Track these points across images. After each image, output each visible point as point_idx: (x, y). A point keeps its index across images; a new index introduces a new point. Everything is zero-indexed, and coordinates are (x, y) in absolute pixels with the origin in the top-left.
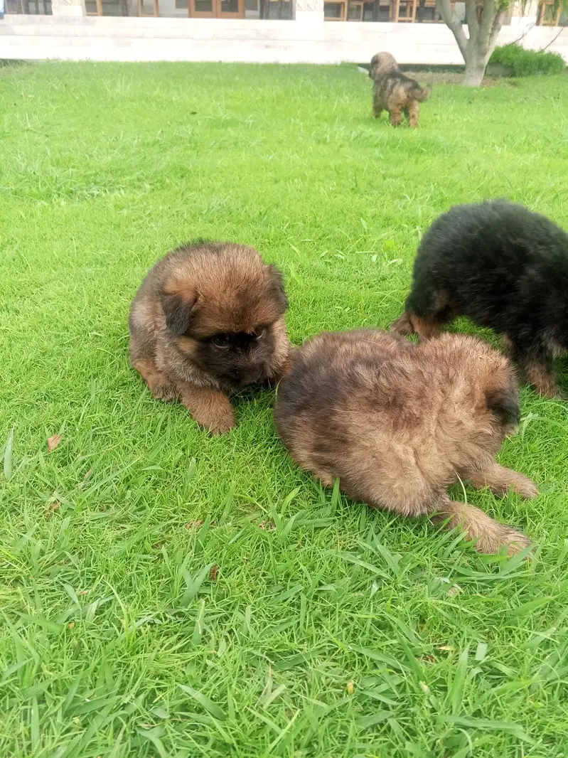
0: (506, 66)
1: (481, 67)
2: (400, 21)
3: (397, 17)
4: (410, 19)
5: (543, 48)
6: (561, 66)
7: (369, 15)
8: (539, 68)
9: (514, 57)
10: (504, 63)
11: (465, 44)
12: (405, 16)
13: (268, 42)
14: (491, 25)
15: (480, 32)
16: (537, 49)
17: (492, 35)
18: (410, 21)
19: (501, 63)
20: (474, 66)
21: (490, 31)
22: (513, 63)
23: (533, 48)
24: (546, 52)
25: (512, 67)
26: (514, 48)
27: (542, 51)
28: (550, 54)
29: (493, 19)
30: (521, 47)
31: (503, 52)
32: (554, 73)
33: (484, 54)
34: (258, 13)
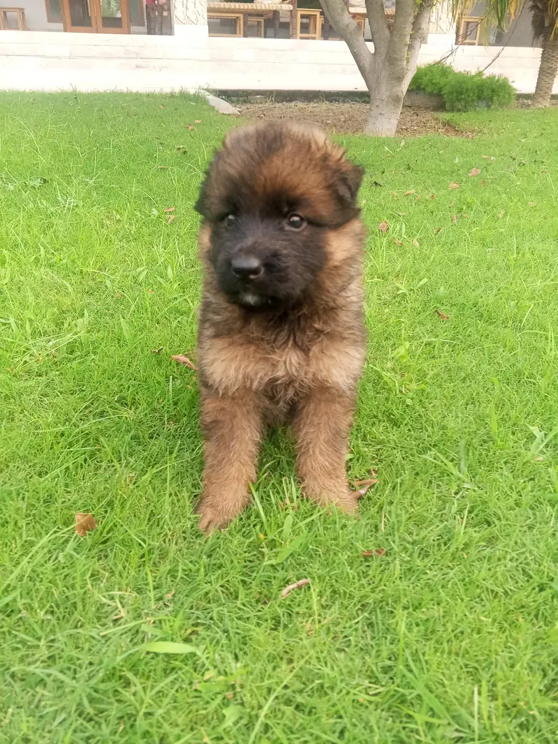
0: (431, 94)
1: (396, 100)
2: (301, 38)
3: (299, 34)
4: (314, 36)
5: (481, 69)
6: (510, 95)
7: (270, 31)
8: (479, 98)
9: (442, 81)
10: (429, 89)
11: (367, 63)
12: (308, 33)
13: (140, 62)
14: (409, 29)
15: (391, 41)
16: (474, 72)
17: (411, 47)
18: (314, 38)
19: (424, 89)
20: (384, 97)
21: (408, 40)
22: (440, 90)
23: (468, 70)
24: (487, 73)
25: (439, 95)
26: (439, 69)
27: (480, 74)
28: (491, 78)
29: (411, 19)
30: (450, 67)
31: (426, 75)
32: (501, 105)
33: (400, 79)
34: (145, 29)
